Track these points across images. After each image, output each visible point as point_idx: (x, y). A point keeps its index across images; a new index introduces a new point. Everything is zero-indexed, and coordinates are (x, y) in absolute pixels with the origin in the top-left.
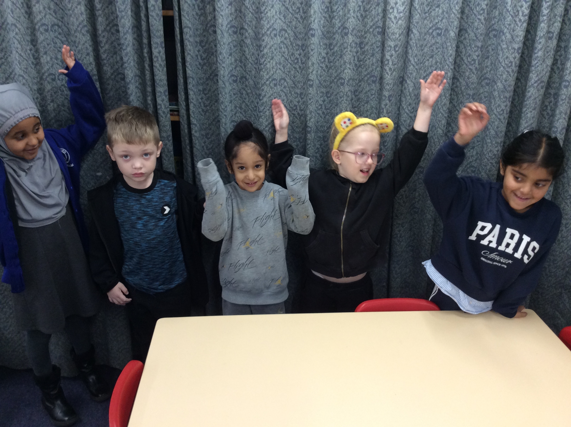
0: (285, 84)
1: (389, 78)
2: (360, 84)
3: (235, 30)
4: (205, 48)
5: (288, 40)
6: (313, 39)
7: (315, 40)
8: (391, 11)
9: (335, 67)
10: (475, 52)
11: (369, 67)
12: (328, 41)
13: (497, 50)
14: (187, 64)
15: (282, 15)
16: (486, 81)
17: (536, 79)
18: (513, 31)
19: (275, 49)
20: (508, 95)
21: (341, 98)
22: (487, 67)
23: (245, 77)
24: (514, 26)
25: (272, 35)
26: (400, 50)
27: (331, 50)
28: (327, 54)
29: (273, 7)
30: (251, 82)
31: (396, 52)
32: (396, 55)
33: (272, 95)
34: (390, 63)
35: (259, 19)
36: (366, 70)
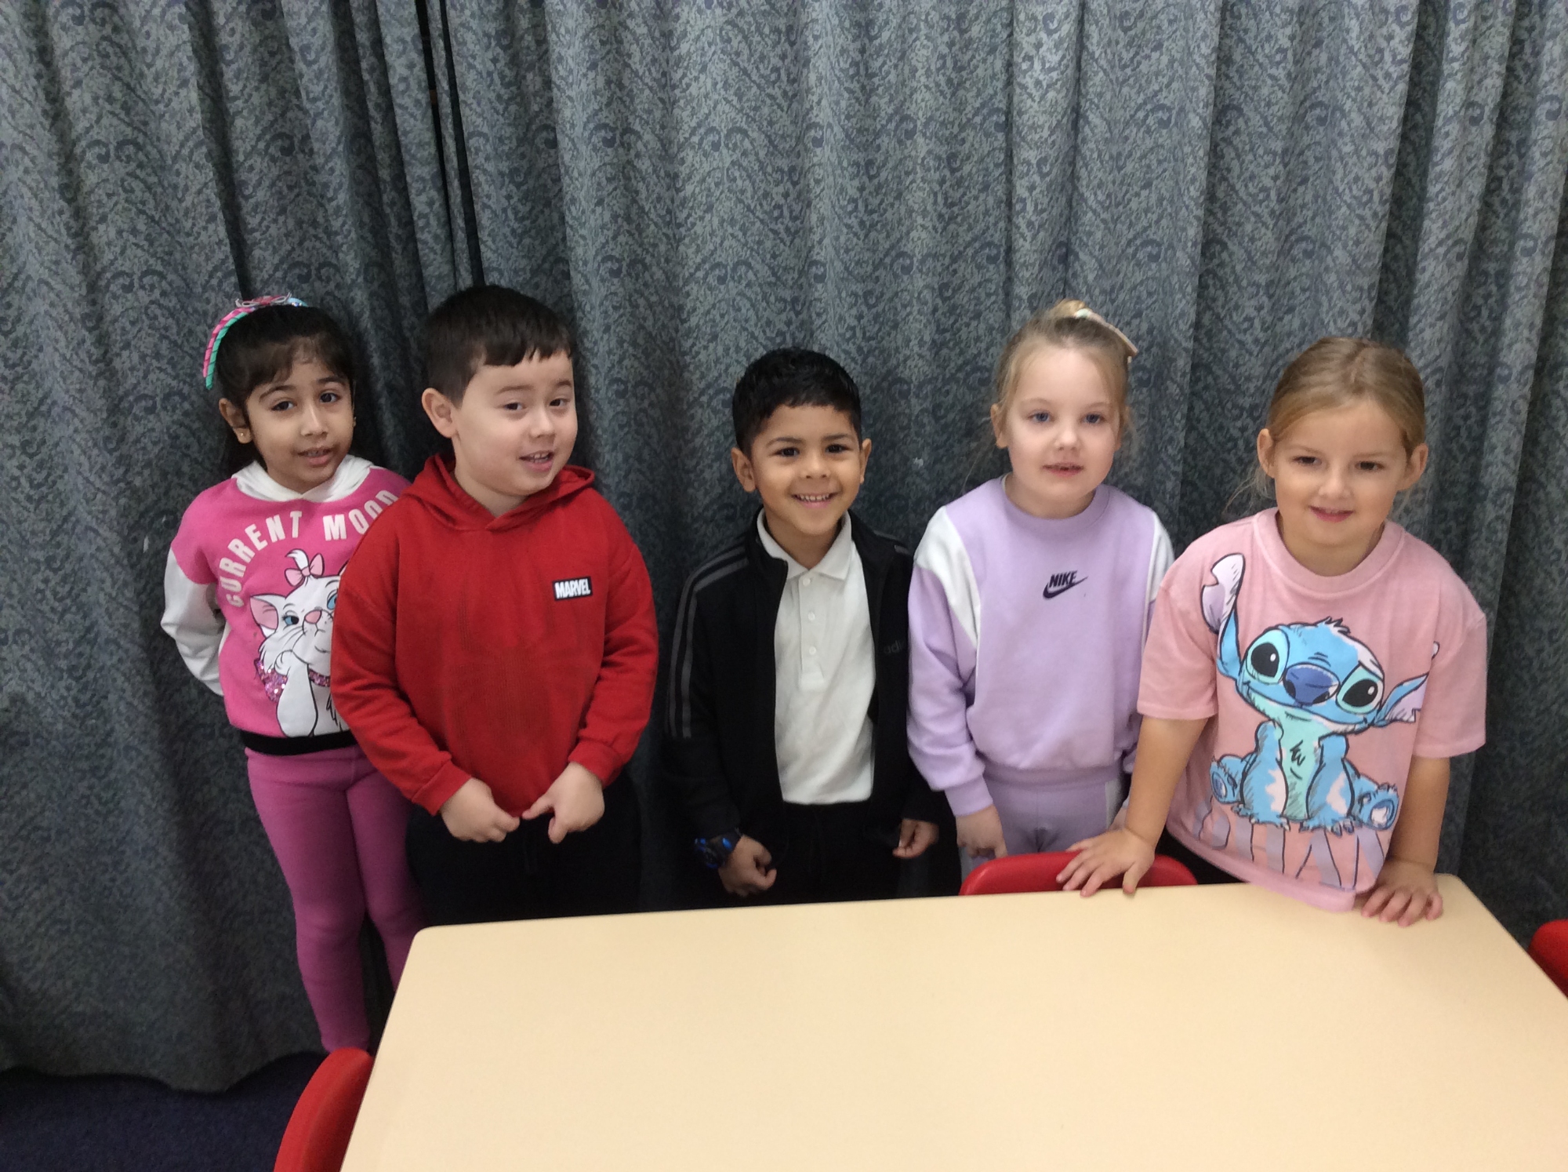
0: (750, 275)
1: (1027, 249)
2: (955, 266)
3: (610, 135)
4: (525, 188)
5: (752, 158)
6: (818, 151)
7: (824, 155)
8: (1025, 66)
9: (884, 226)
10: (1267, 166)
11: (976, 221)
12: (862, 155)
13: (1330, 158)
14: (483, 235)
15: (732, 91)
16: (1304, 245)
17: (1442, 236)
18: (1370, 105)
19: (717, 185)
20: (1365, 282)
21: (905, 306)
22: (1303, 206)
23: (642, 261)
24: (1373, 93)
25: (706, 146)
26: (1055, 171)
27: (871, 178)
28: (862, 189)
29: (704, 69)
30: (659, 274)
31: (1043, 176)
32: (1044, 187)
33: (714, 306)
34: (1030, 208)
35: (668, 105)
36: (970, 228)
